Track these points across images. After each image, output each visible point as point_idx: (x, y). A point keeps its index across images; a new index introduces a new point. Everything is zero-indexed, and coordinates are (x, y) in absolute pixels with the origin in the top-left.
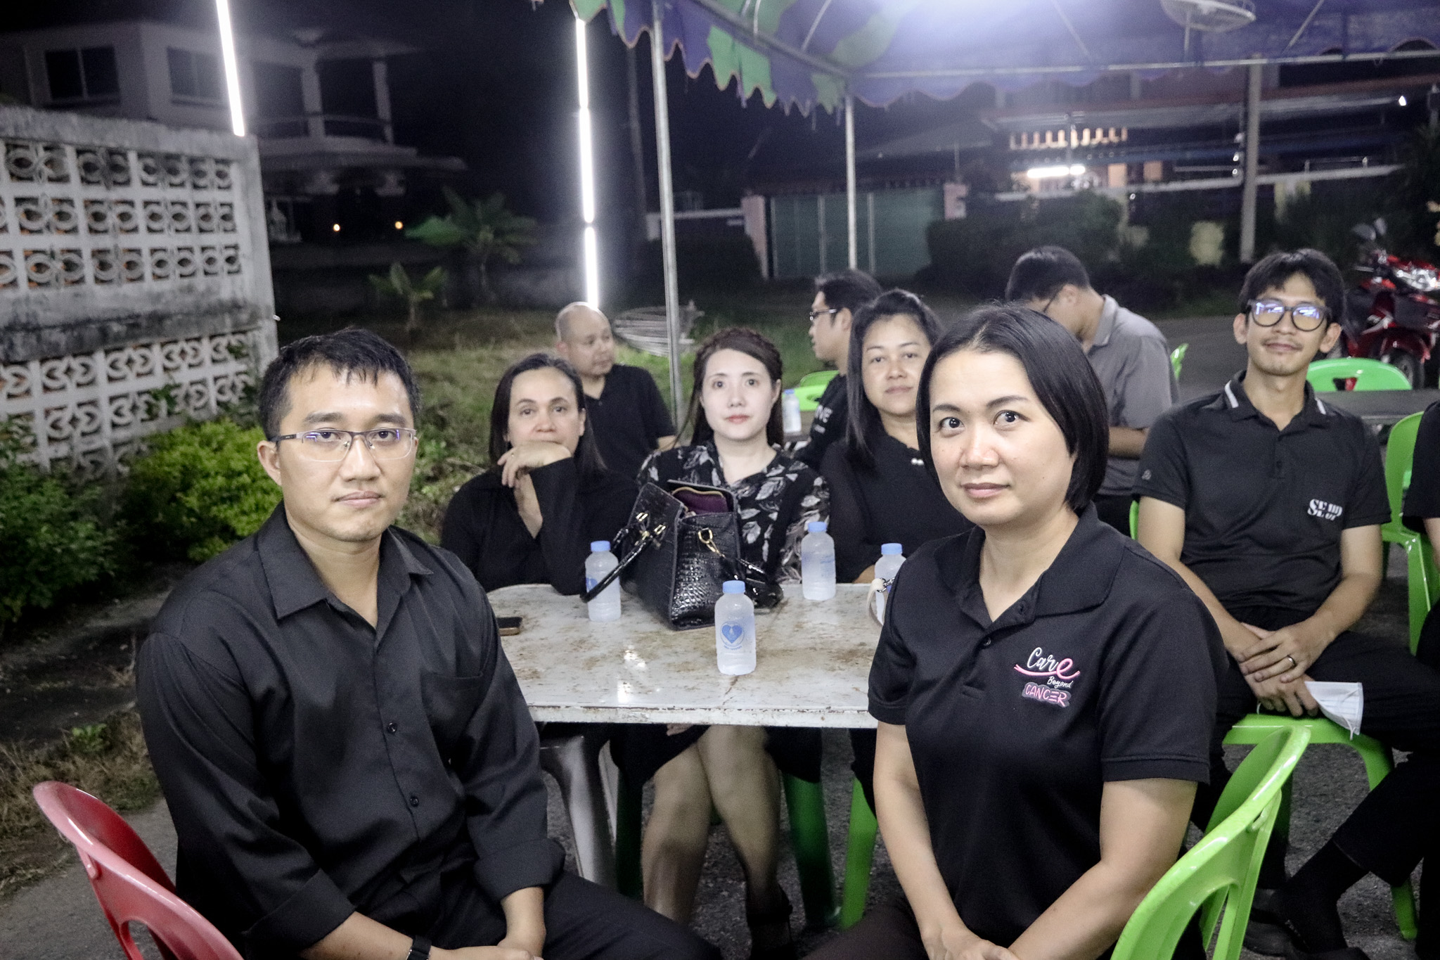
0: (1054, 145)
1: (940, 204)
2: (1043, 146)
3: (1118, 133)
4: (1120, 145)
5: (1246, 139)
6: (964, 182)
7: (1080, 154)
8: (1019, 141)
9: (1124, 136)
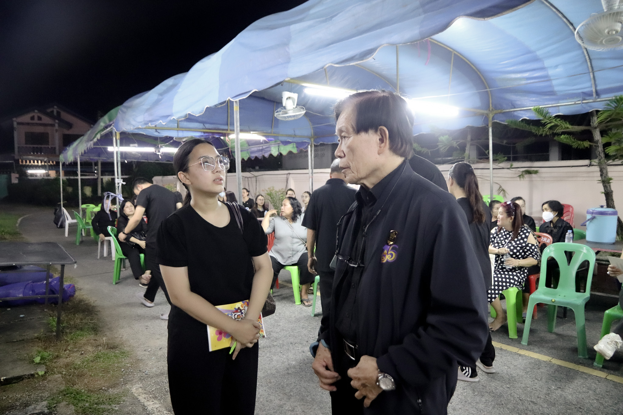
0: (34, 164)
1: (10, 179)
2: (30, 164)
3: (53, 162)
4: (54, 165)
5: (98, 168)
6: (17, 173)
7: (43, 167)
8: (22, 162)
9: (55, 163)
